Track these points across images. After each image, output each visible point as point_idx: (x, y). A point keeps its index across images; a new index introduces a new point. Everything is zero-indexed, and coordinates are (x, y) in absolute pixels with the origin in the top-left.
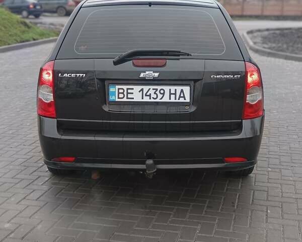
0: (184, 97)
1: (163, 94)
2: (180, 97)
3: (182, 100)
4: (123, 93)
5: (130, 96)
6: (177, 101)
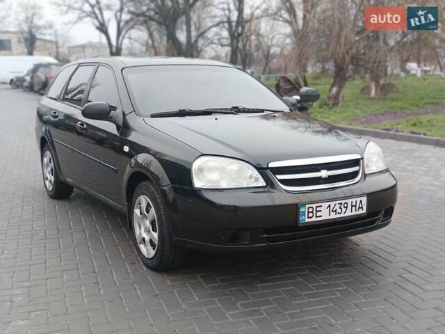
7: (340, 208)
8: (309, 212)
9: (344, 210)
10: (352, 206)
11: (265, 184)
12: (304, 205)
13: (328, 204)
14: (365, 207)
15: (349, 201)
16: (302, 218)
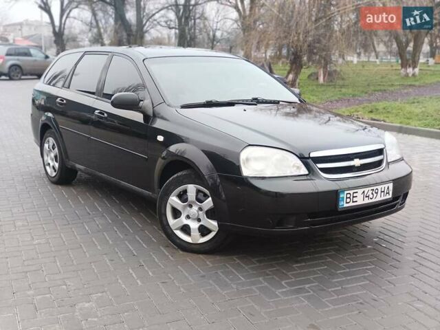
7: (372, 194)
8: (347, 198)
9: (375, 195)
10: (382, 192)
11: (307, 173)
12: (343, 191)
13: (362, 190)
14: (391, 193)
15: (379, 187)
16: (341, 203)
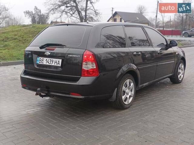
0: (59, 64)
1: (53, 62)
2: (58, 64)
3: (58, 65)
4: (41, 61)
5: (43, 62)
6: (57, 65)
